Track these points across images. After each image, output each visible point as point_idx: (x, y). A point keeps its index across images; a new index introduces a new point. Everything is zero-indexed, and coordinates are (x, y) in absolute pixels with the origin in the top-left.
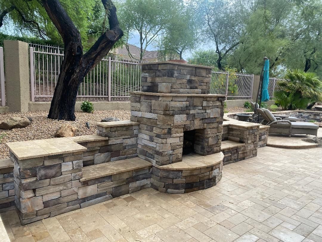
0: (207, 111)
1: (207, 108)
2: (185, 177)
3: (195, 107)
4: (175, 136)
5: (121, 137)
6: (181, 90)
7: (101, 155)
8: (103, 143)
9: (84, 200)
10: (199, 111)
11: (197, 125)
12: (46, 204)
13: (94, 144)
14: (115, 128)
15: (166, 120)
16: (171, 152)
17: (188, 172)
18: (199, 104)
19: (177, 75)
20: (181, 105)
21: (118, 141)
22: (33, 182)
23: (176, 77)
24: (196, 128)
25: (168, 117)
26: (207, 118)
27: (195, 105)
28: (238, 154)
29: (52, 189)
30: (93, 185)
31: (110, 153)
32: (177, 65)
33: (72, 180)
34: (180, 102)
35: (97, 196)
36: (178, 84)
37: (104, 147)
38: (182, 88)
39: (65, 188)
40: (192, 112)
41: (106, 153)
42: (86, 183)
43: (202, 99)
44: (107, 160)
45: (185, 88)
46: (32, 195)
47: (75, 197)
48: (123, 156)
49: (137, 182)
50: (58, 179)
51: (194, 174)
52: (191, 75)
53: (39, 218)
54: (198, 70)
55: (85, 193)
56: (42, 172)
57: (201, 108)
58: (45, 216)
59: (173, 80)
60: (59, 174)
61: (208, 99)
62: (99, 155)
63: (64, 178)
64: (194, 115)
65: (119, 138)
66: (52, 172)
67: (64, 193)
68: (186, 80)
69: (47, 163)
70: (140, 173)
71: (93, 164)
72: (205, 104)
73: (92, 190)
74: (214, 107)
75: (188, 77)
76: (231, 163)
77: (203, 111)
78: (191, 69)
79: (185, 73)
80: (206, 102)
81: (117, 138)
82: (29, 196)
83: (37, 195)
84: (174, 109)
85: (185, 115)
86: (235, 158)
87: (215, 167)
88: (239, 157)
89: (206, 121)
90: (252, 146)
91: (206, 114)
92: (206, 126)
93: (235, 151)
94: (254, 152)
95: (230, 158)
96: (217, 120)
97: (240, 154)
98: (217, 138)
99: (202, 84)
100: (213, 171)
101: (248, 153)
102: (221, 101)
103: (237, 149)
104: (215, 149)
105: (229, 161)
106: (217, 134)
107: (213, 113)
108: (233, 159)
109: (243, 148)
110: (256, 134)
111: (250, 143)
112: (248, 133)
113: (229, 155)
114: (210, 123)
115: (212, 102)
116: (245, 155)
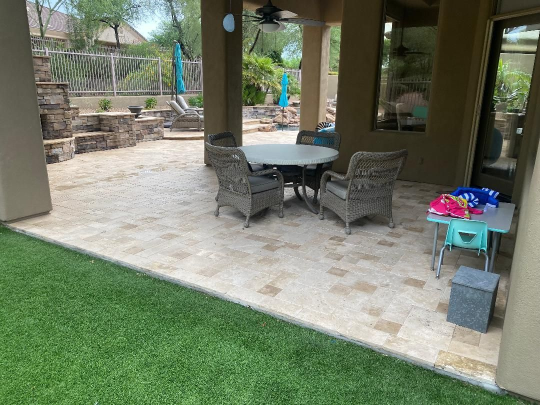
1: (45, 95)
26: (46, 104)
28: (107, 142)
61: (45, 87)
74: (53, 94)
76: (97, 151)
80: (41, 89)
86: (103, 146)
87: (54, 146)
88: (108, 145)
89: (46, 107)
90: (127, 135)
91: (44, 100)
92: (46, 111)
93: (101, 139)
94: (131, 142)
95: (95, 146)
96: (61, 107)
97: (109, 142)
98: (65, 124)
99: (40, 72)
100: (52, 150)
101: (122, 142)
102: (63, 89)
103: (103, 138)
104: (65, 134)
105: (94, 148)
106: (65, 120)
107: (53, 100)
108: (100, 146)
109: (112, 136)
110: (129, 123)
111: (123, 132)
112: (117, 122)
113: (94, 142)
114: (52, 109)
115: (50, 90)
116: (117, 144)
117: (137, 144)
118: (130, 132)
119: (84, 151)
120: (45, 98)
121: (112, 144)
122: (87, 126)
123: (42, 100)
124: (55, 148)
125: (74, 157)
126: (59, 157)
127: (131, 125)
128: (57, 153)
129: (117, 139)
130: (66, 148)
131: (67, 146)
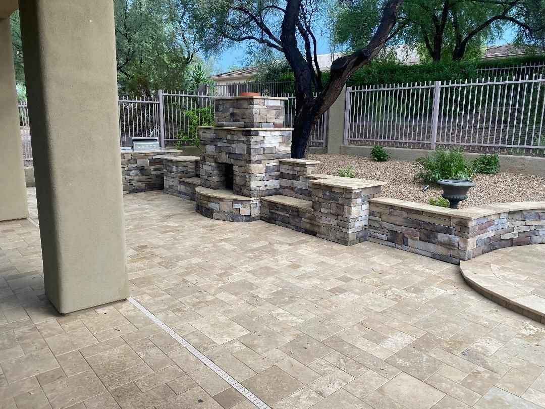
0: (232, 146)
1: (232, 142)
3: (221, 140)
4: (208, 164)
6: (226, 123)
10: (225, 145)
11: (224, 158)
12: (170, 186)
18: (223, 137)
22: (167, 172)
23: (221, 111)
24: (224, 162)
25: (202, 146)
26: (233, 153)
28: (301, 220)
29: (171, 179)
36: (223, 118)
40: (219, 144)
42: (181, 182)
43: (226, 132)
45: (229, 121)
50: (172, 174)
52: (234, 108)
53: (168, 192)
54: (238, 102)
56: (168, 168)
57: (226, 141)
58: (170, 193)
60: (172, 172)
61: (232, 132)
64: (220, 148)
66: (170, 169)
68: (230, 113)
69: (169, 164)
72: (229, 137)
74: (239, 142)
75: (231, 110)
77: (228, 145)
79: (228, 107)
80: (230, 135)
83: (167, 180)
85: (214, 147)
86: (297, 224)
88: (303, 225)
89: (233, 156)
90: (334, 222)
92: (232, 161)
93: (295, 213)
95: (287, 220)
97: (304, 222)
99: (245, 116)
100: (209, 202)
101: (323, 229)
103: (298, 212)
104: (245, 191)
105: (286, 223)
107: (238, 149)
108: (292, 223)
109: (309, 215)
110: (340, 202)
111: (327, 214)
112: (321, 195)
113: (286, 215)
114: (237, 159)
115: (237, 136)
116: (316, 229)
121: (308, 226)
123: (230, 148)
125: (241, 220)
126: (214, 214)
127: (343, 205)
128: (213, 208)
129: (315, 221)
130: (226, 206)
131: (228, 205)
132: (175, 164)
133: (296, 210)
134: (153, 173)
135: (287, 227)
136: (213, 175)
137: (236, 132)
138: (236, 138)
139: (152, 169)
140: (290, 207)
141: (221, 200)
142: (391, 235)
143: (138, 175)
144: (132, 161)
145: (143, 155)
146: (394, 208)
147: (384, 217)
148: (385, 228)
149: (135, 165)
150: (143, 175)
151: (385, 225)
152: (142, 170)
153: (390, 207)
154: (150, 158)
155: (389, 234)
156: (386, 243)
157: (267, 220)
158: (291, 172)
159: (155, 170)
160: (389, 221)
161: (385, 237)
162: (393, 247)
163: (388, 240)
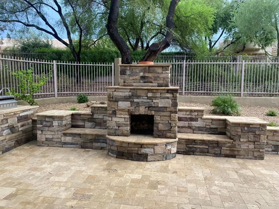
0: (154, 101)
1: (154, 99)
2: (117, 146)
3: (139, 97)
4: (119, 117)
5: (102, 115)
6: (134, 84)
7: (89, 123)
8: (90, 117)
9: (65, 143)
10: (145, 101)
11: (142, 111)
12: (47, 139)
13: (85, 116)
14: (97, 108)
15: (110, 104)
16: (116, 127)
17: (119, 143)
18: (143, 95)
19: (129, 73)
20: (123, 95)
21: (101, 117)
22: (41, 127)
23: (129, 75)
24: (142, 114)
25: (112, 102)
26: (154, 107)
27: (138, 95)
28: (221, 149)
29: (49, 133)
30: (70, 137)
31: (95, 123)
32: (129, 66)
33: (58, 131)
34: (123, 93)
35: (72, 144)
36: (131, 80)
37: (91, 119)
38: (135, 83)
39: (54, 134)
40: (136, 100)
41: (92, 123)
42: (65, 135)
43: (146, 91)
44: (92, 127)
45: (139, 82)
46: (41, 133)
47: (60, 140)
48: (103, 127)
49: (98, 143)
50: (51, 129)
51: (123, 146)
52: (145, 72)
53: (43, 145)
54: (151, 69)
55: (65, 140)
56: (44, 123)
57: (146, 98)
58: (47, 145)
59: (126, 77)
60: (52, 126)
61: (155, 91)
62: (87, 123)
63: (54, 129)
64: (138, 103)
65: (100, 115)
66: (48, 124)
67: (55, 137)
68: (139, 77)
69: (47, 119)
70: (101, 138)
71: (84, 128)
72: (150, 95)
73: (68, 139)
74: (162, 98)
75: (142, 74)
76: (208, 156)
77: (149, 101)
78: (144, 68)
79: (138, 72)
80: (151, 93)
81: (99, 115)
82: (40, 133)
83: (43, 134)
84: (117, 97)
85: (130, 103)
86: (216, 152)
87: (145, 146)
88: (223, 152)
89: (154, 109)
90: (252, 146)
91: (153, 103)
92: (153, 113)
93: (215, 145)
94: (256, 154)
95: (206, 151)
96: (168, 109)
97: (225, 150)
98: (170, 125)
99: (159, 79)
100: (142, 149)
101: (242, 152)
102: (173, 93)
103: (218, 144)
104: (169, 135)
105: (204, 153)
106: (170, 122)
107: (161, 103)
108: (211, 152)
109: (229, 144)
110: (257, 133)
111: (246, 142)
112: (240, 130)
113: (205, 147)
114: (159, 111)
115: (159, 94)
116: (236, 153)
117: (266, 158)
118: (256, 143)
119: (192, 153)
120: (153, 101)
121: (228, 152)
122: (211, 128)
123: (151, 103)
124: (145, 148)
125: (171, 158)
126: (149, 157)
127: (259, 135)
128: (147, 152)
129: (236, 148)
130: (160, 149)
131: (162, 148)
132: (55, 119)
133: (217, 142)
134: (20, 129)
135: (206, 155)
136: (126, 125)
137: (159, 90)
138: (158, 95)
139: (19, 126)
140: (209, 141)
141: (156, 145)
142: (274, 147)
143: (9, 134)
144: (5, 121)
145: (12, 114)
146: (276, 132)
147: (269, 138)
148: (271, 144)
149: (7, 125)
150: (13, 133)
151: (270, 142)
152: (12, 128)
153: (273, 131)
154: (18, 115)
155: (273, 147)
156: (270, 152)
157: (184, 153)
158: (189, 116)
159: (22, 126)
160: (273, 140)
161: (270, 149)
162: (276, 154)
163: (272, 151)
